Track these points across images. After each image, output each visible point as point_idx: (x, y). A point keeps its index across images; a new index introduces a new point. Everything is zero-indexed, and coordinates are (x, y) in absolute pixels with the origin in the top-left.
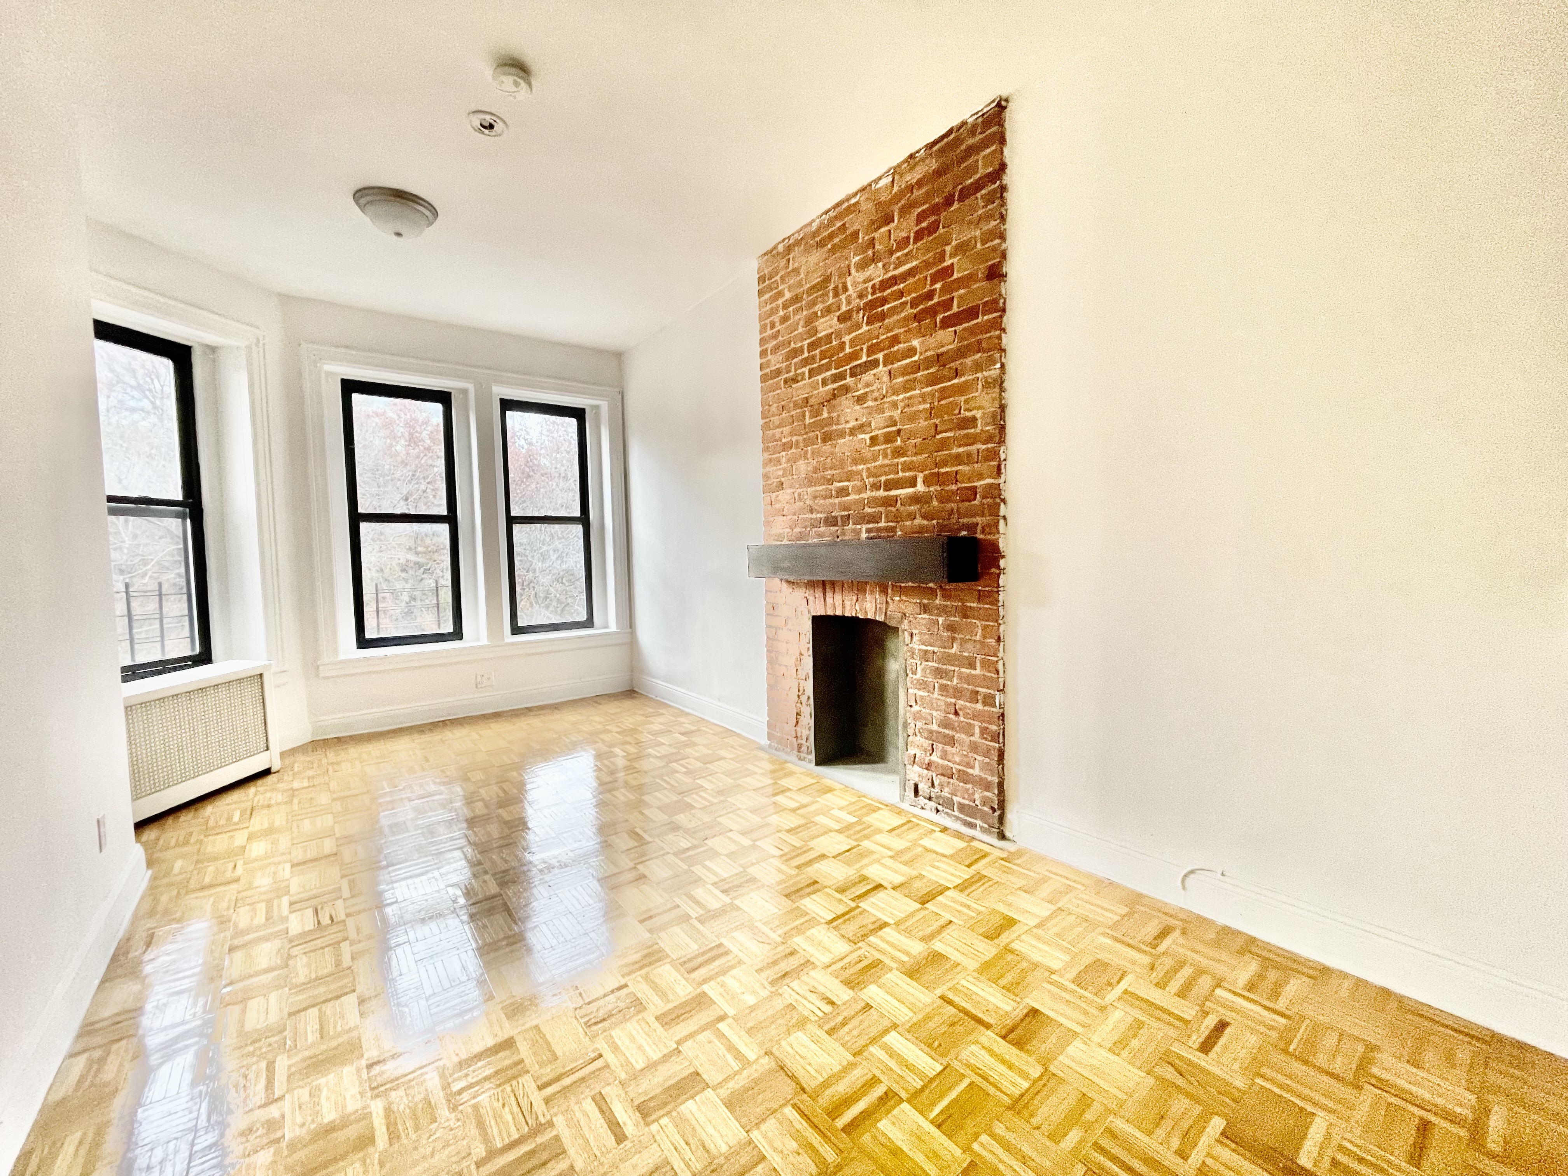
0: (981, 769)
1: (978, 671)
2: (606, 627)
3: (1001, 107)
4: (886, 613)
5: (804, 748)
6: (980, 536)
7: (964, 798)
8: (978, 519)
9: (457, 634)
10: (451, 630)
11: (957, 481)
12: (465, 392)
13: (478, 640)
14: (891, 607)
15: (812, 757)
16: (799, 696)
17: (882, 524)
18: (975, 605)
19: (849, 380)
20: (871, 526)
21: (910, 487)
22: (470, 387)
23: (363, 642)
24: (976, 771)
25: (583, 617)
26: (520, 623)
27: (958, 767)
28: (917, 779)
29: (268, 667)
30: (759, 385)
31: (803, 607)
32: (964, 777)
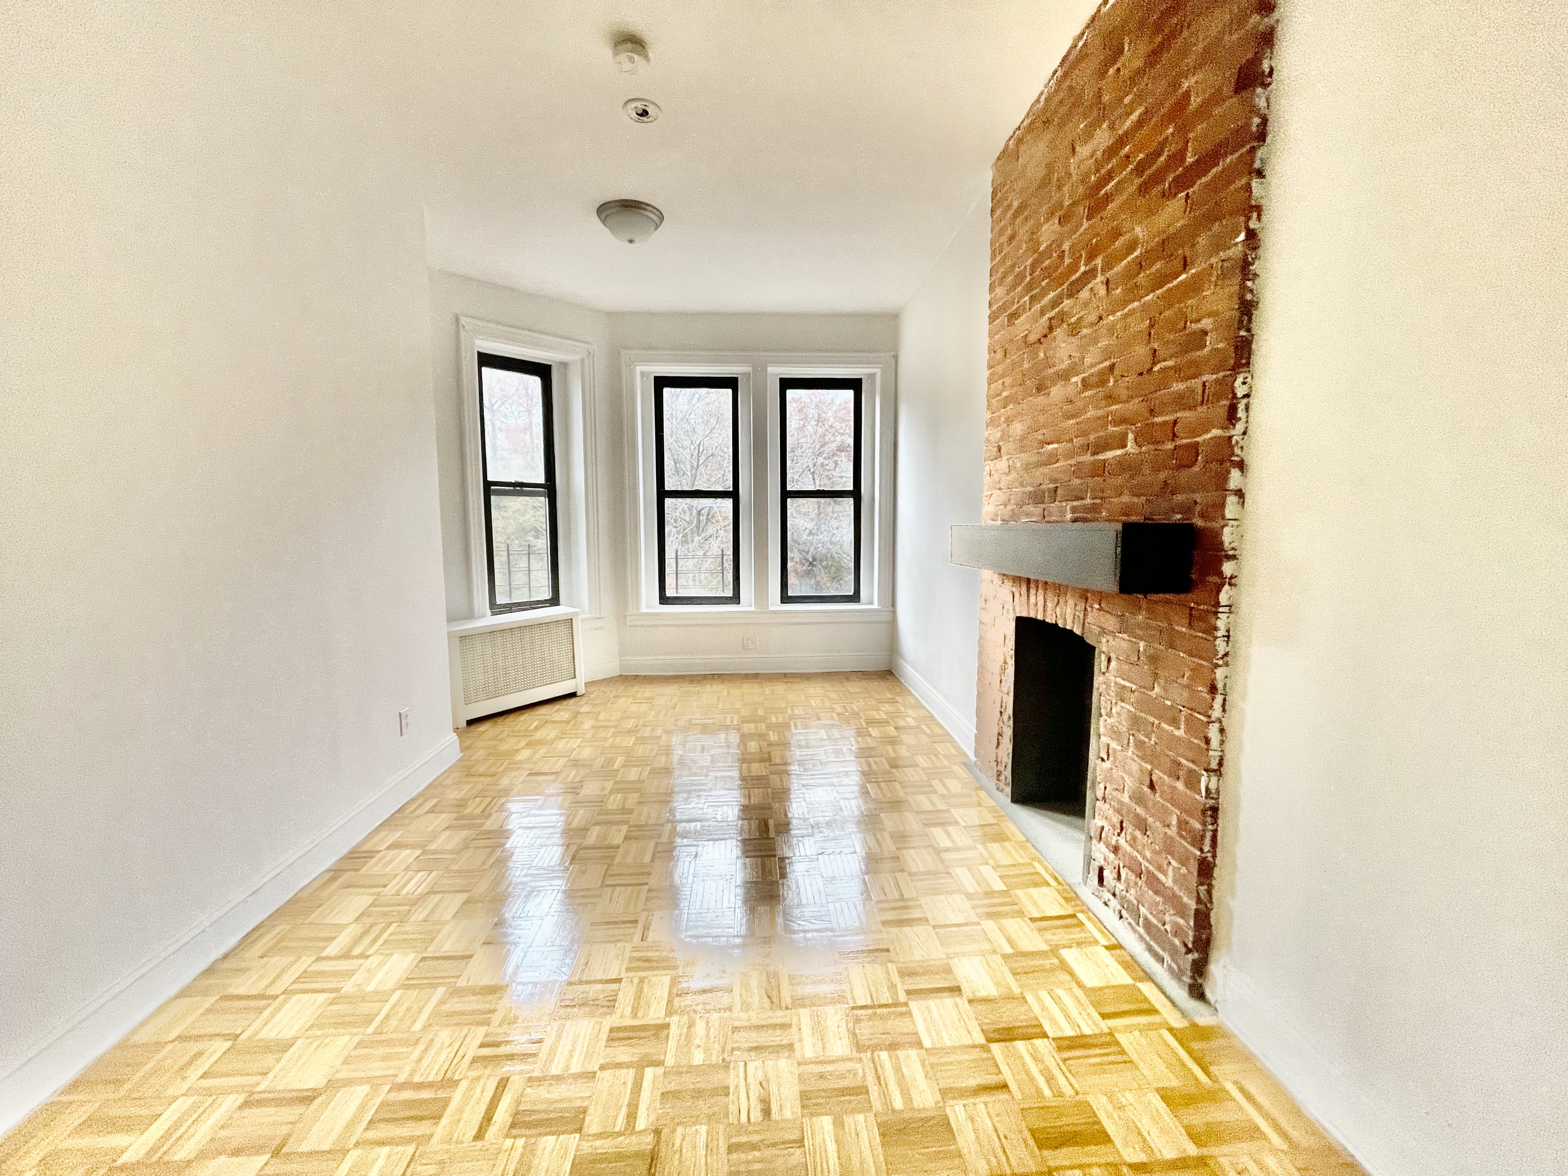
0: (1175, 881)
1: (1180, 733)
2: (872, 603)
4: (1084, 624)
5: (1002, 777)
6: (1199, 522)
7: (1151, 913)
8: (1198, 497)
9: (736, 598)
10: (730, 595)
11: (1174, 435)
13: (750, 605)
14: (1089, 619)
15: (1008, 791)
16: (1001, 713)
17: (1088, 501)
18: (1184, 629)
20: (1075, 503)
21: (1118, 448)
23: (664, 599)
24: (1168, 881)
25: (850, 590)
27: (1147, 865)
28: (1102, 863)
30: (987, 327)
31: (1009, 606)
32: (1153, 883)
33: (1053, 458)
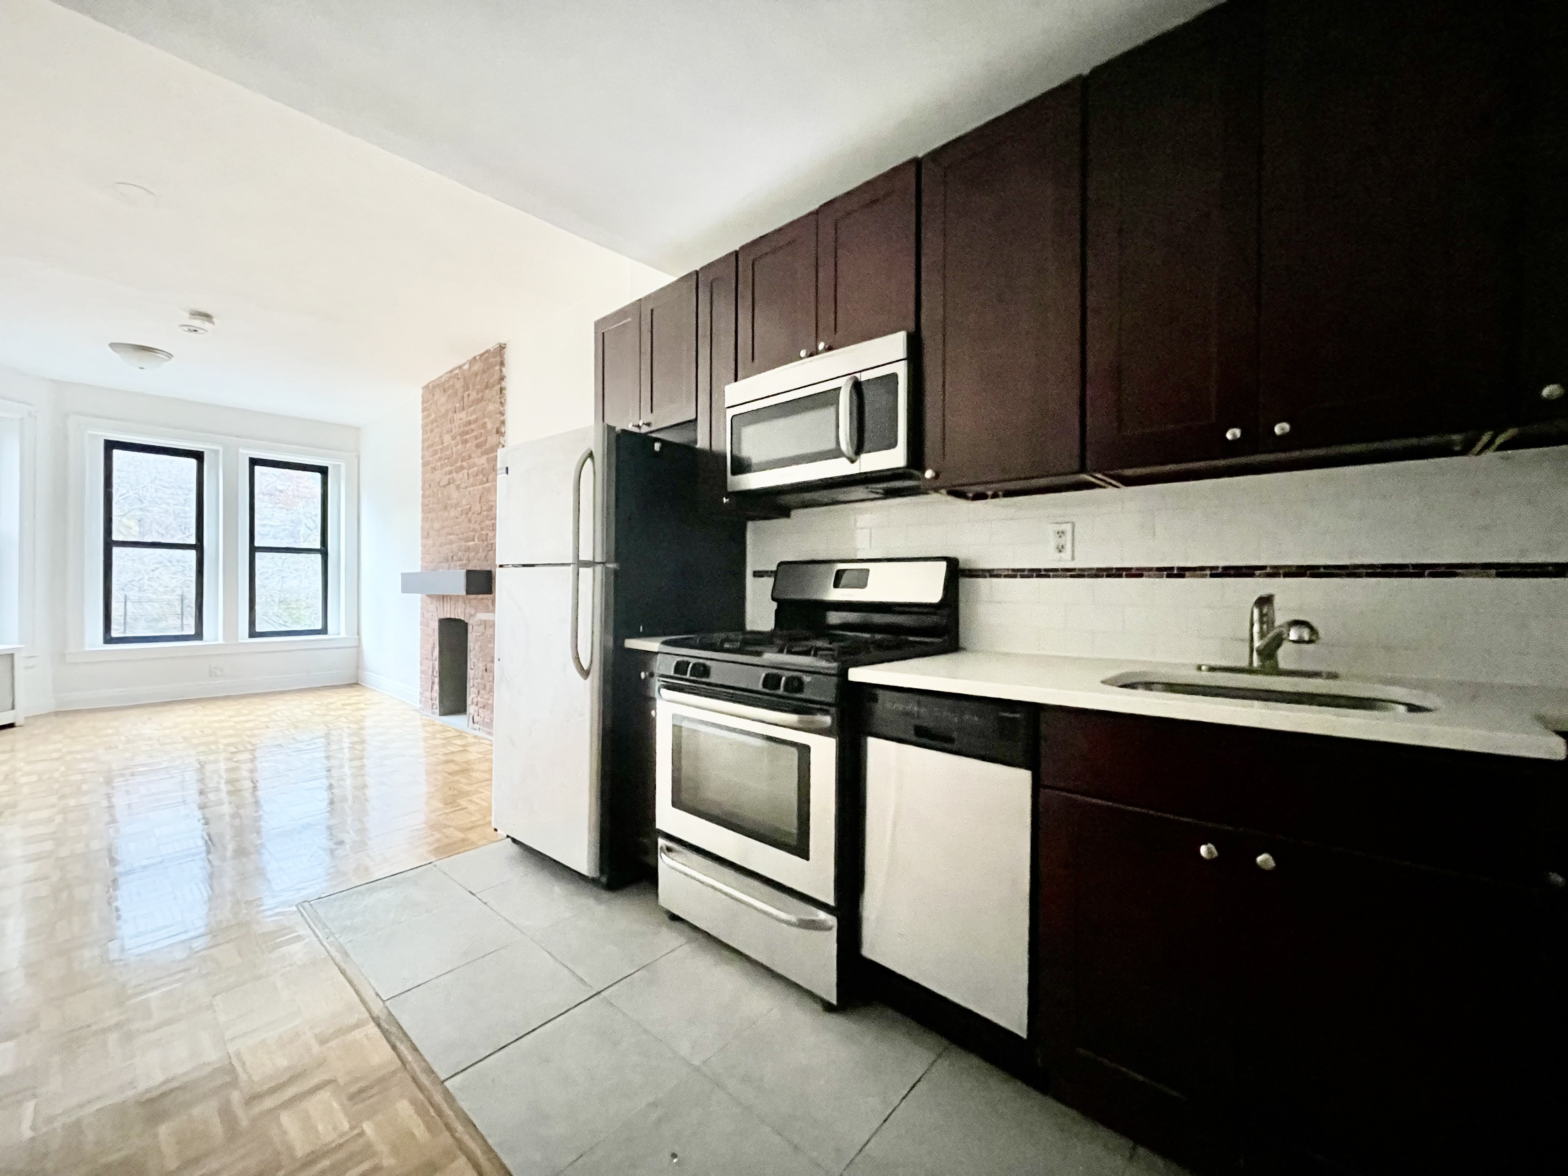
2: (339, 634)
3: (502, 348)
4: (464, 615)
5: (435, 706)
9: (199, 635)
10: (193, 632)
12: (216, 452)
13: (217, 640)
14: (466, 611)
15: (438, 711)
16: (433, 671)
17: (464, 562)
19: (454, 474)
20: (460, 562)
22: (221, 449)
23: (108, 639)
25: (319, 626)
26: (258, 629)
29: (18, 649)
30: (420, 469)
31: (434, 613)
33: (451, 542)
